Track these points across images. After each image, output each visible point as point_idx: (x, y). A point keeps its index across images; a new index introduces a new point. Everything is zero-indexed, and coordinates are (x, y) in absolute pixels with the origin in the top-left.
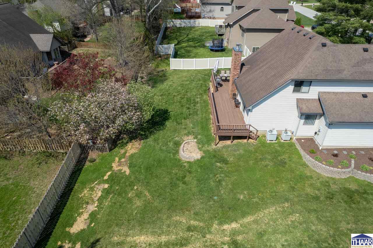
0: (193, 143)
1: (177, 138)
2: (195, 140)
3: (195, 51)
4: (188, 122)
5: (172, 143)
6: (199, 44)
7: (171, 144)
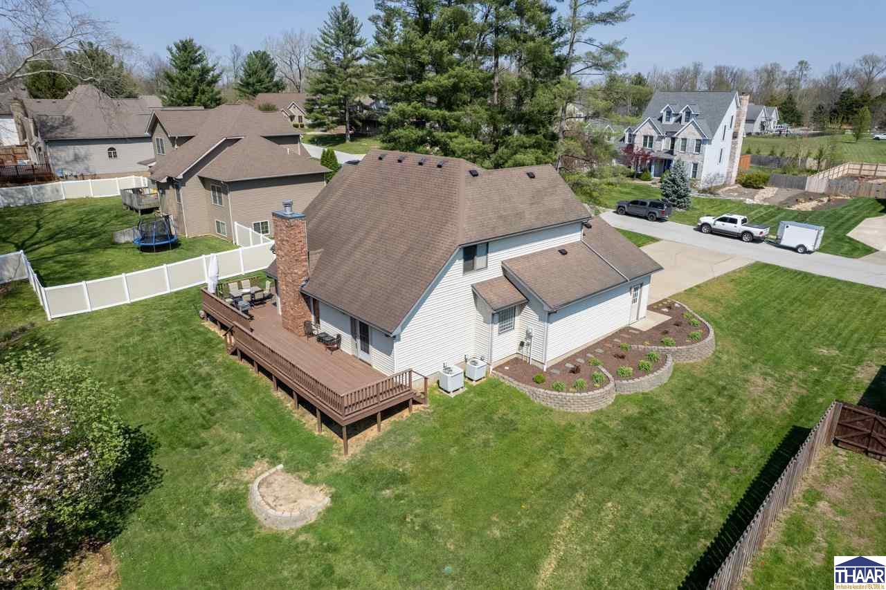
0: (279, 478)
1: (221, 485)
2: (281, 466)
3: (93, 259)
4: (222, 432)
5: (216, 506)
6: (93, 240)
7: (215, 509)
